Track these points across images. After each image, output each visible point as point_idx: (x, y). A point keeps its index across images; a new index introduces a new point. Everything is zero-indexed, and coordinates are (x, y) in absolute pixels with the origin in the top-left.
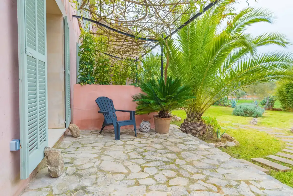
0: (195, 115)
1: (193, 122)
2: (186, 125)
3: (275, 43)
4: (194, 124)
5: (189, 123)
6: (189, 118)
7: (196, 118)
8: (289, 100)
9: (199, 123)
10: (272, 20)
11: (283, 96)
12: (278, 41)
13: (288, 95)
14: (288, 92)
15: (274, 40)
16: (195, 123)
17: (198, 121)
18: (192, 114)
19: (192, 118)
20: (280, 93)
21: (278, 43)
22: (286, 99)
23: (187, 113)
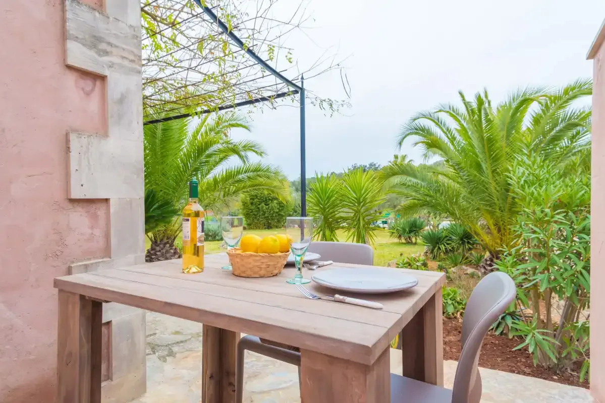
0: (165, 240)
1: (164, 251)
2: (153, 257)
3: (254, 151)
4: (165, 253)
5: (158, 253)
6: (157, 246)
7: (168, 245)
8: (254, 214)
9: (172, 251)
10: (252, 129)
11: (247, 209)
12: (256, 150)
13: (253, 208)
14: (252, 204)
15: (253, 148)
16: (167, 252)
17: (171, 249)
18: (161, 240)
19: (162, 246)
20: (244, 205)
21: (256, 152)
22: (251, 212)
23: (151, 239)
